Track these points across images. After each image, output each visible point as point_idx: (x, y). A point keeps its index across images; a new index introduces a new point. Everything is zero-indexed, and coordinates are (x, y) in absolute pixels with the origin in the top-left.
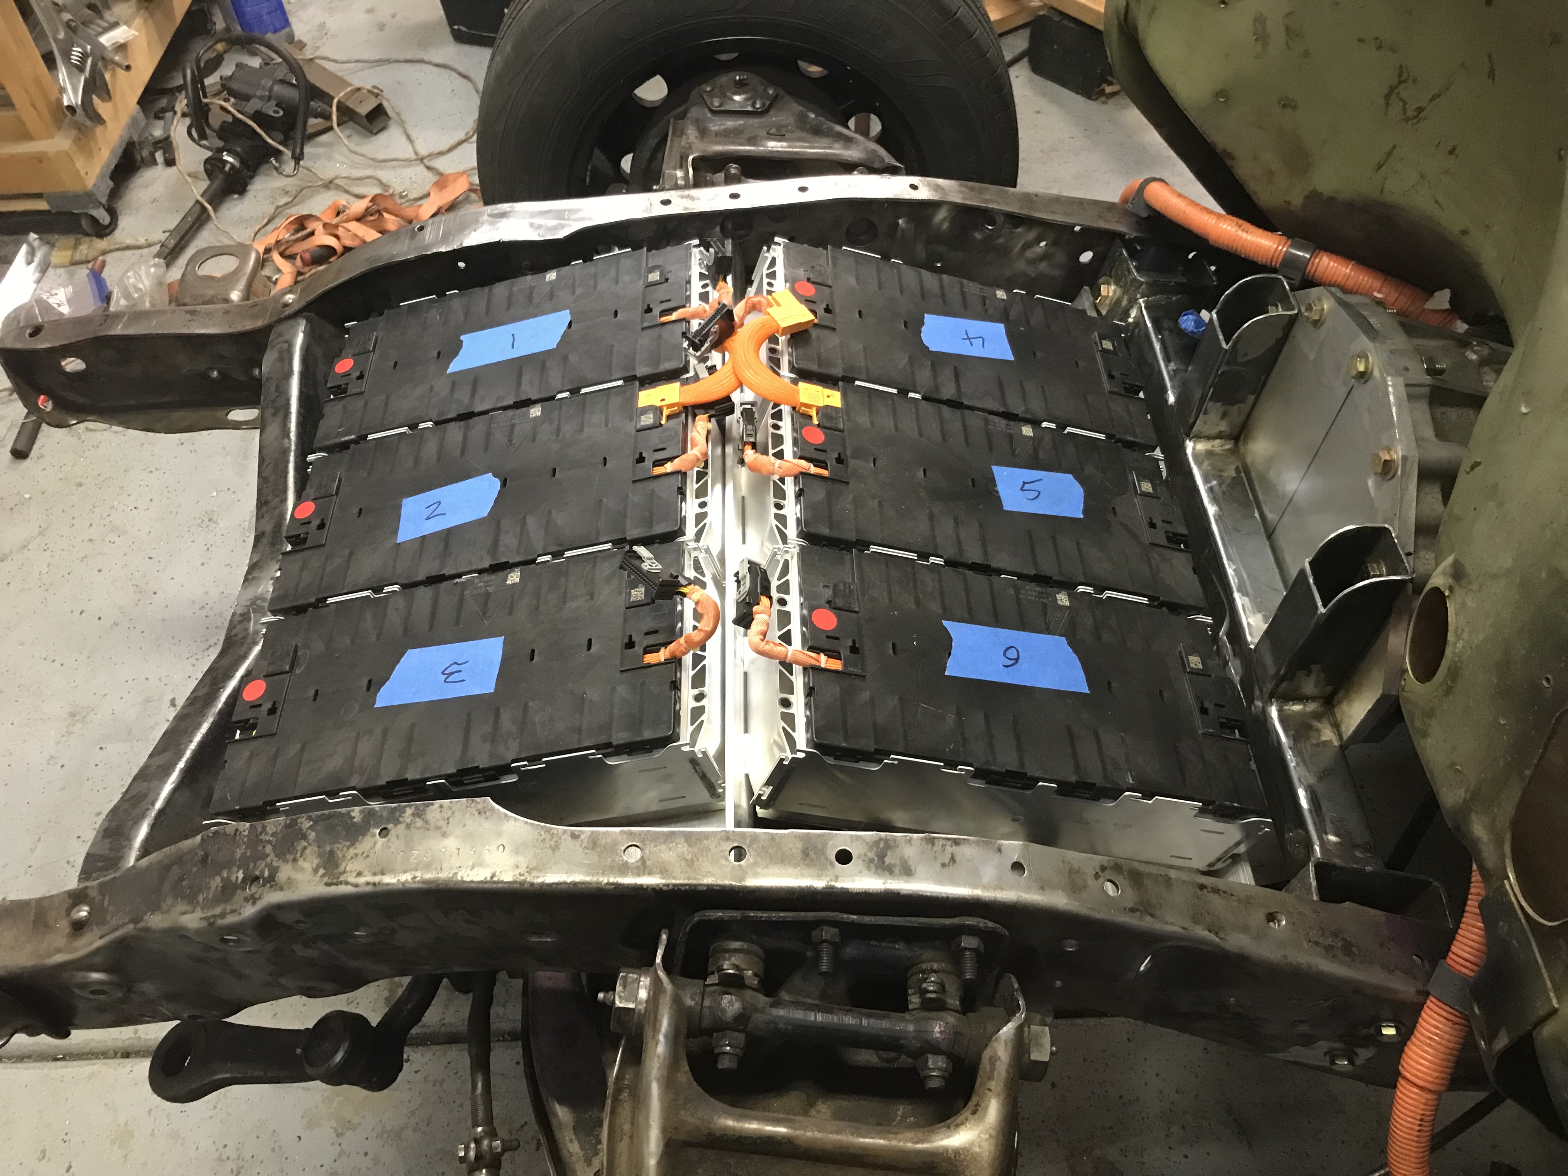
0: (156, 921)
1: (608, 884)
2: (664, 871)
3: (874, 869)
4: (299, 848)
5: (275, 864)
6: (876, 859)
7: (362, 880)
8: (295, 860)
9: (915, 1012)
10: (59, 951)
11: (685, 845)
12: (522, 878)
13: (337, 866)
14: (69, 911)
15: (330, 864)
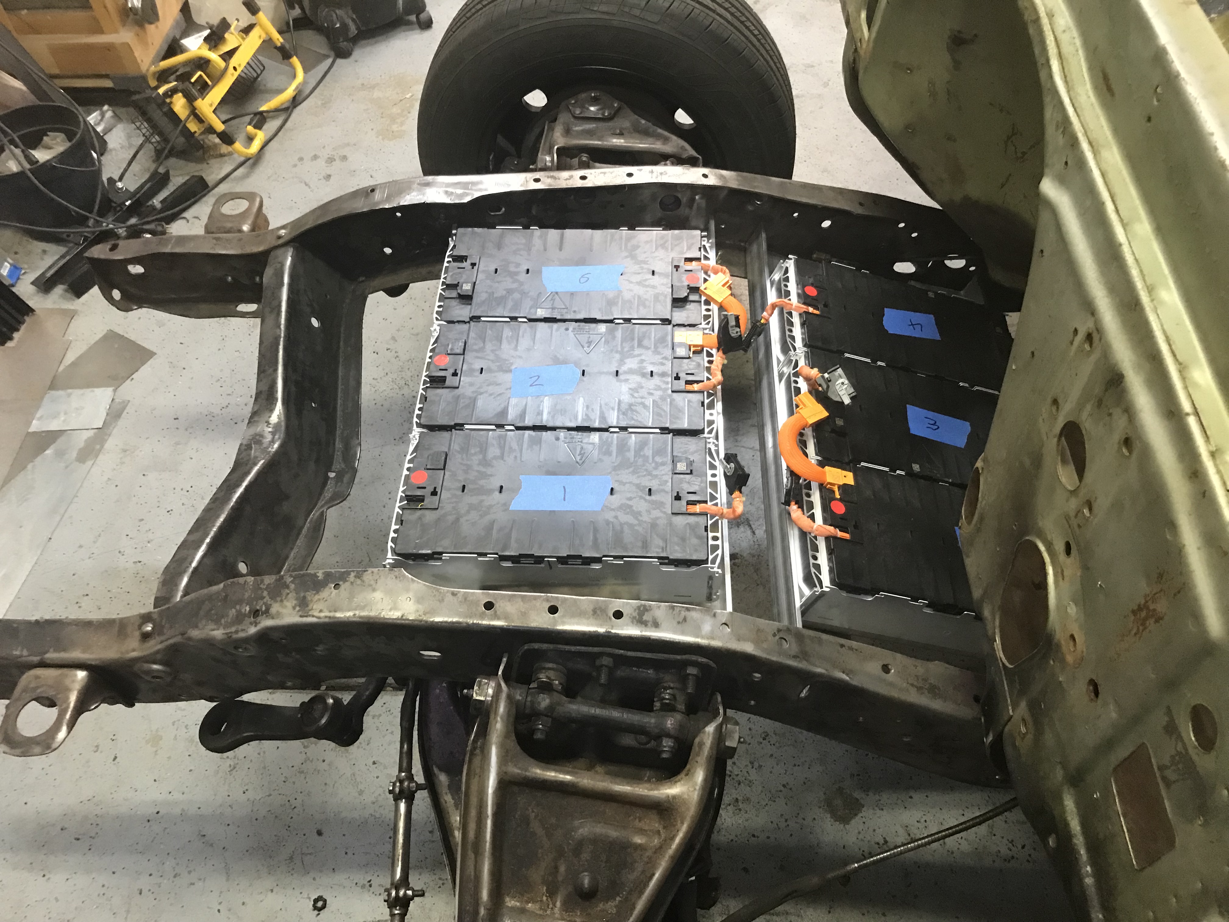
0: (195, 633)
1: (473, 623)
2: (506, 618)
3: (635, 623)
4: (284, 594)
5: (269, 603)
6: (638, 617)
7: (322, 615)
8: (282, 601)
9: (657, 712)
10: (134, 650)
11: (522, 603)
12: (421, 618)
13: (307, 606)
14: (140, 627)
15: (303, 604)
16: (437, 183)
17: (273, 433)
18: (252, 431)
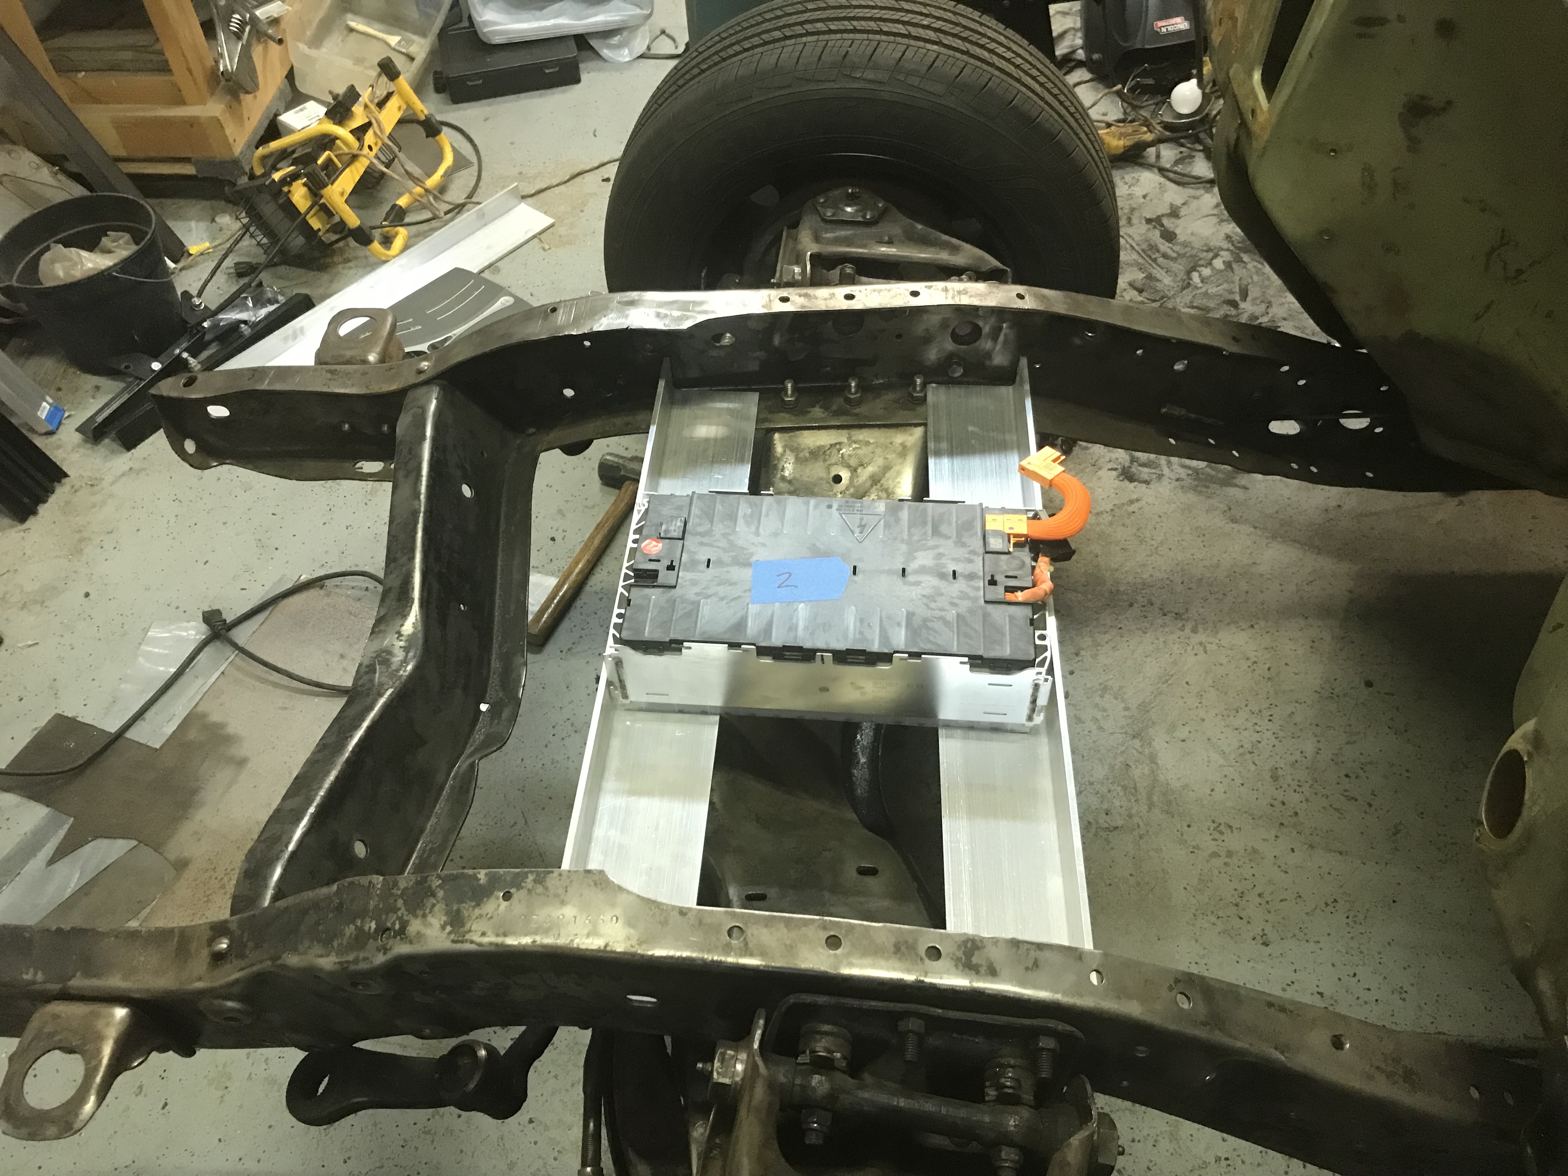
0: (293, 960)
1: (712, 961)
2: (762, 953)
3: (961, 968)
4: (429, 905)
5: (405, 918)
6: (964, 958)
7: (485, 940)
8: (424, 916)
9: (992, 1104)
10: (200, 979)
11: (785, 931)
12: (633, 950)
13: (463, 925)
14: (211, 941)
15: (456, 921)
16: (643, 301)
17: (406, 649)
18: (376, 646)
